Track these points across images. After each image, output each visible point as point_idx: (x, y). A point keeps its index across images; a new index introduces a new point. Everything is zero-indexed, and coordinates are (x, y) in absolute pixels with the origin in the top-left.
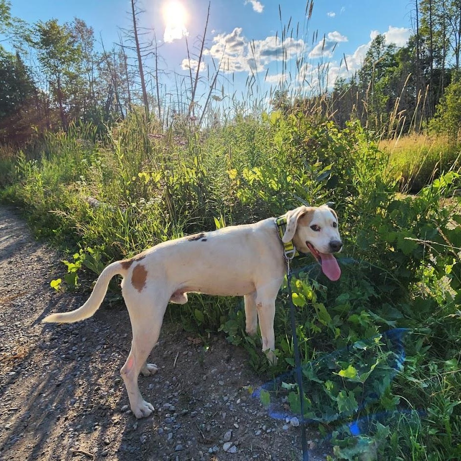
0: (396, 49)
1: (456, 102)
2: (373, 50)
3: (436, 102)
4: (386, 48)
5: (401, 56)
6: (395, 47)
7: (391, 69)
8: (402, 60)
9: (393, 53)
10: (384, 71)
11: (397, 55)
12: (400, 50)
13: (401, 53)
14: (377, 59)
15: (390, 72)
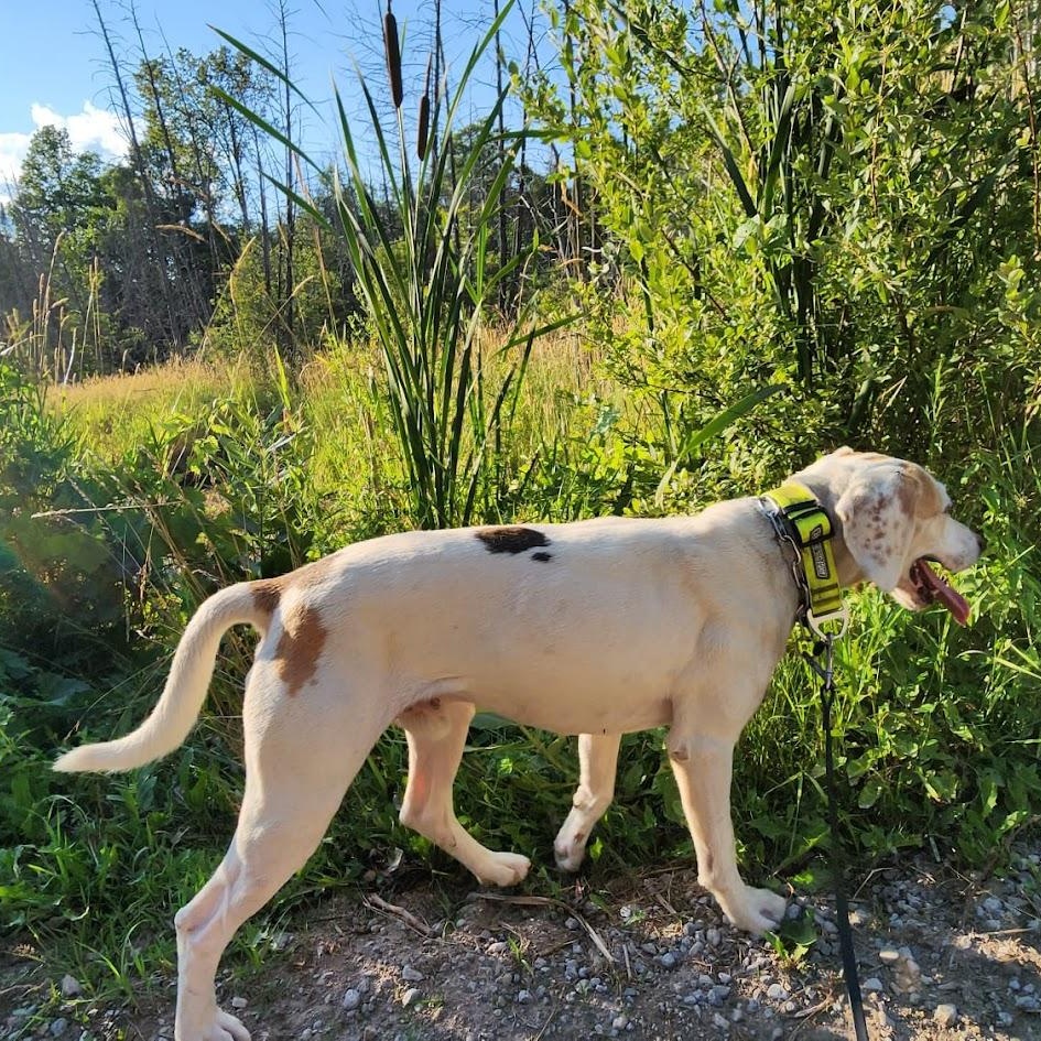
0: (101, 166)
1: (250, 295)
2: (40, 159)
3: (212, 294)
4: (74, 160)
5: (116, 184)
6: (99, 162)
7: (99, 211)
8: (122, 194)
9: (96, 176)
10: (81, 214)
11: (107, 180)
12: (112, 171)
13: (117, 179)
14: (55, 182)
15: (98, 217)
